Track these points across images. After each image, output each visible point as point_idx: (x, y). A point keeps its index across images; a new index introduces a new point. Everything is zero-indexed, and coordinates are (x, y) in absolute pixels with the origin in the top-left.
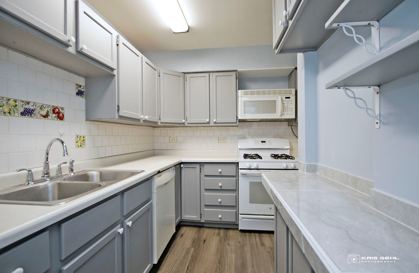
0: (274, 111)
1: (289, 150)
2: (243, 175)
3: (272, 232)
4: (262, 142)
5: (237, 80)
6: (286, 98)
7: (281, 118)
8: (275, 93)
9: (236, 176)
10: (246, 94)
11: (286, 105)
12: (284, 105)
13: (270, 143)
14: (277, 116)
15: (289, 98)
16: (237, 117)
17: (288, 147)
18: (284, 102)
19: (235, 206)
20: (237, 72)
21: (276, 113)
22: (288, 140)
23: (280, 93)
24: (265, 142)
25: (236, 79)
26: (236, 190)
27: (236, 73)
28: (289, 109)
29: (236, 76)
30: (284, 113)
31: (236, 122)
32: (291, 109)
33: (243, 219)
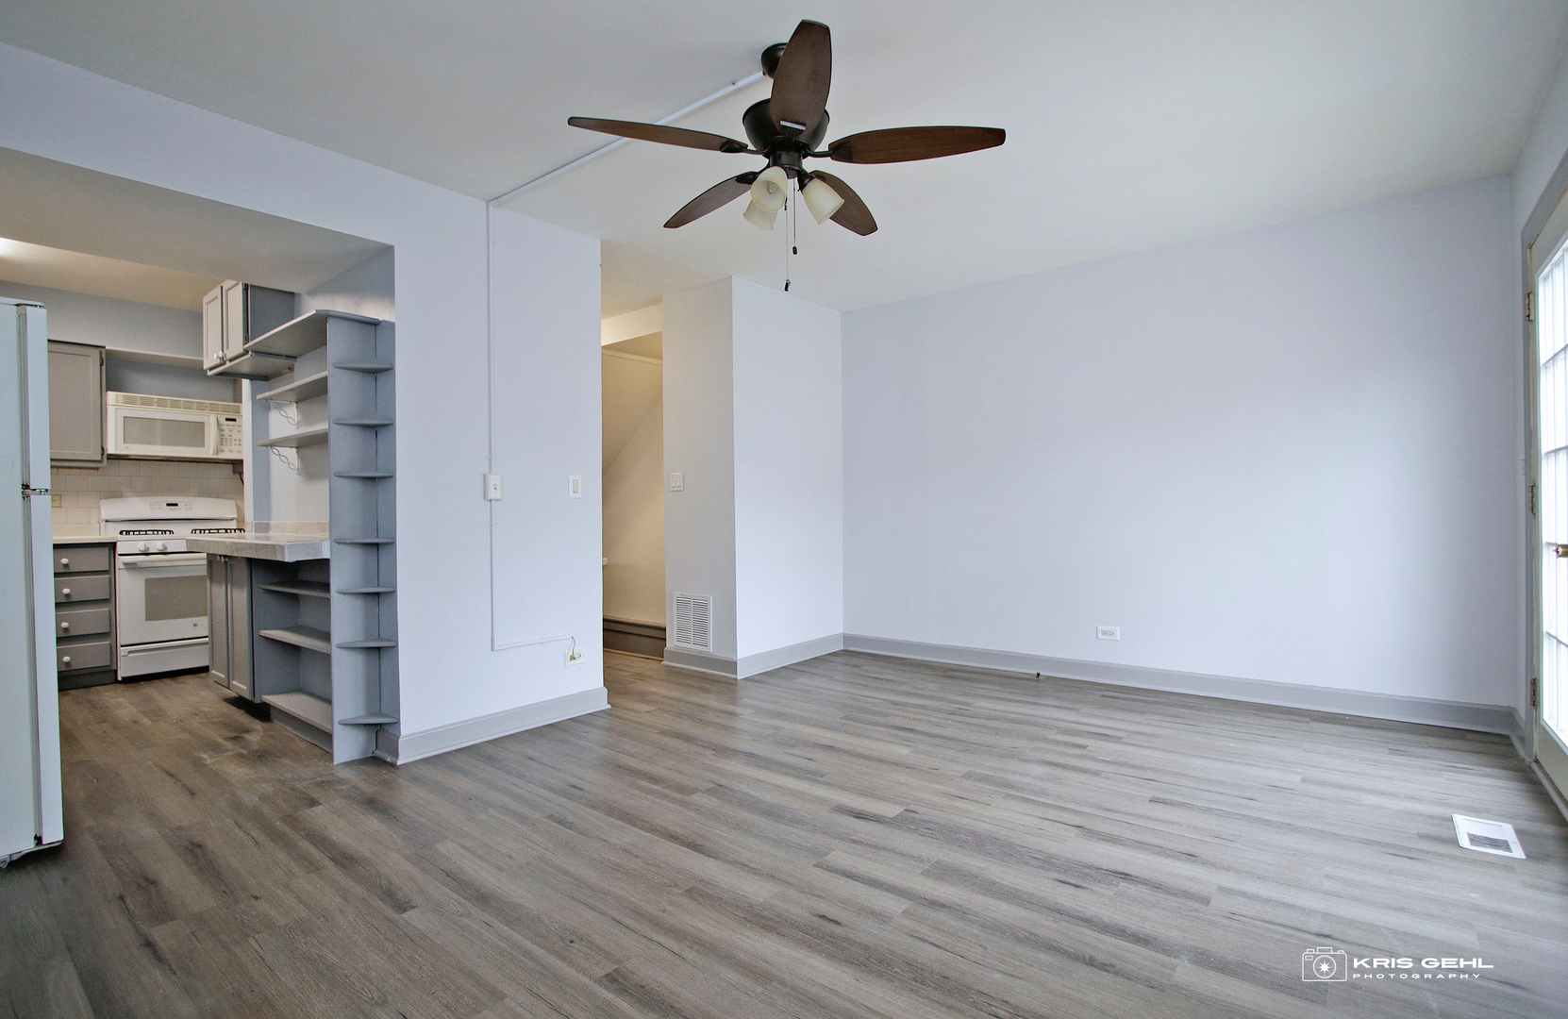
0: (201, 444)
1: (235, 521)
2: (130, 566)
3: (205, 669)
4: (168, 505)
5: (104, 367)
6: (227, 419)
7: (215, 457)
8: (201, 407)
9: (110, 571)
10: (129, 401)
11: (226, 433)
12: (223, 433)
13: (189, 507)
14: (208, 452)
15: (234, 420)
16: (103, 448)
17: (235, 516)
18: (223, 427)
19: (109, 634)
20: (102, 350)
21: (203, 446)
22: (233, 502)
23: (213, 409)
24: (176, 505)
25: (101, 365)
26: (109, 600)
27: (101, 352)
28: (234, 442)
29: (102, 359)
30: (223, 448)
31: (99, 458)
32: (237, 442)
33: (130, 655)
